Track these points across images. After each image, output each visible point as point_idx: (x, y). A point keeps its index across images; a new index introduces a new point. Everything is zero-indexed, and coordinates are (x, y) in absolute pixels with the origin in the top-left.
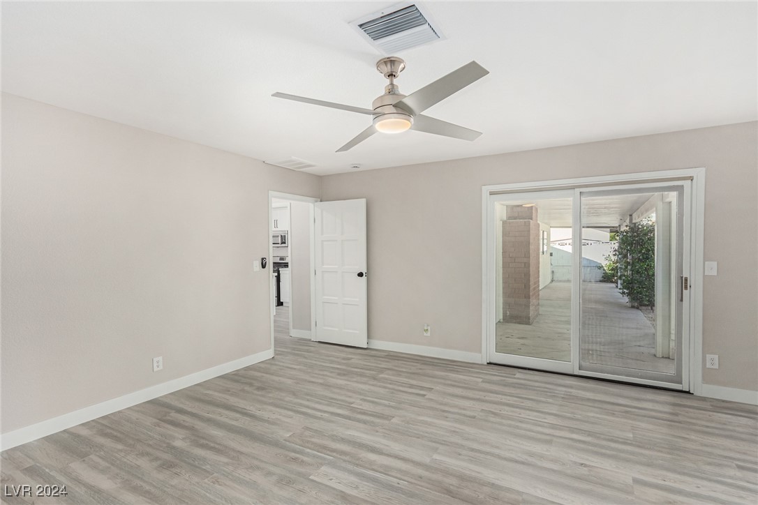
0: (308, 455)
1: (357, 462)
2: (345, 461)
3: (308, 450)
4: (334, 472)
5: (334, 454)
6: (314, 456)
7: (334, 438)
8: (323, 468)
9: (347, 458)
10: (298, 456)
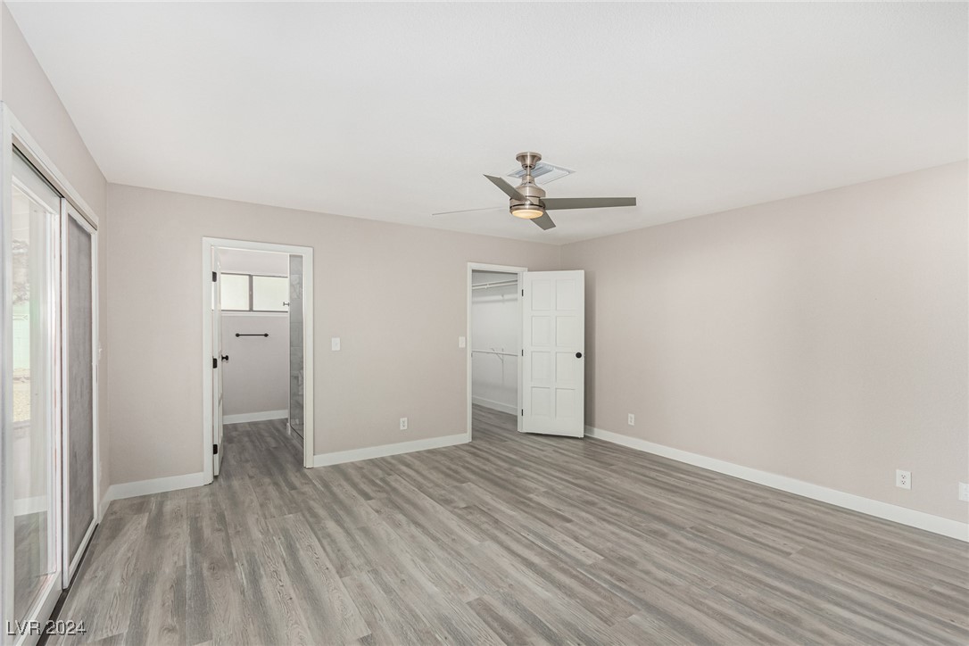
0: (606, 581)
1: (554, 559)
2: (566, 563)
3: (604, 585)
4: (579, 557)
5: (574, 572)
6: (598, 577)
7: (570, 593)
8: (589, 562)
9: (562, 565)
10: (618, 583)
